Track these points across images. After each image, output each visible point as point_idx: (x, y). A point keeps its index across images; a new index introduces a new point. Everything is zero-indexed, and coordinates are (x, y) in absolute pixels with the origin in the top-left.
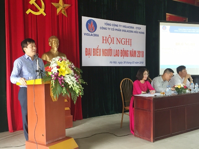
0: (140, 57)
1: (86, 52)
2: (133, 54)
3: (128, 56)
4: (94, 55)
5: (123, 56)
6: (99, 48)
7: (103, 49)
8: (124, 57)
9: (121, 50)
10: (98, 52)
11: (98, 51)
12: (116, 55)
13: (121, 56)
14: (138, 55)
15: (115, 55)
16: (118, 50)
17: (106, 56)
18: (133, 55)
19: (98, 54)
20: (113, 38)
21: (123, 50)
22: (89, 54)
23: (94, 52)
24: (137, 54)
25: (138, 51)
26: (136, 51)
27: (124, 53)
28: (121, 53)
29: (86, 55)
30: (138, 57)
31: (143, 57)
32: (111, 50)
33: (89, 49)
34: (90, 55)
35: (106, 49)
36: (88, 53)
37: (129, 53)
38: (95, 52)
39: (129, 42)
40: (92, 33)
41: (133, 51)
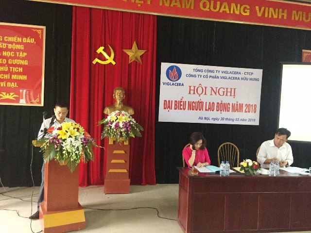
0: (249, 112)
2: (238, 108)
3: (228, 111)
4: (175, 109)
5: (221, 111)
6: (183, 100)
7: (189, 102)
9: (218, 103)
10: (181, 105)
12: (209, 109)
13: (217, 110)
14: (247, 110)
15: (207, 108)
16: (213, 103)
17: (193, 109)
18: (237, 110)
19: (182, 107)
20: (206, 88)
21: (222, 103)
22: (169, 107)
23: (175, 105)
24: (244, 108)
25: (246, 105)
26: (242, 104)
27: (223, 107)
28: (217, 107)
29: (165, 108)
30: (246, 112)
31: (255, 112)
32: (202, 102)
33: (169, 101)
35: (193, 102)
36: (168, 105)
37: (231, 107)
38: (177, 105)
39: (231, 92)
40: (174, 82)
41: (237, 104)
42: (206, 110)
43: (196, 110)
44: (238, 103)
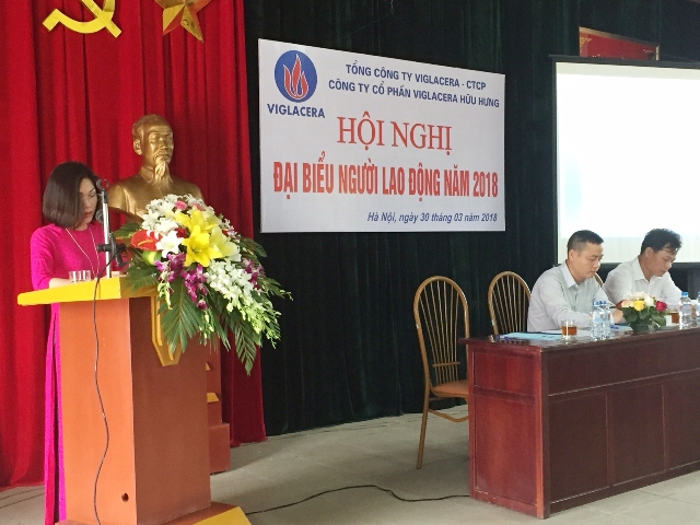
0: (483, 195)
1: (275, 176)
2: (457, 184)
3: (437, 193)
4: (306, 190)
5: (420, 193)
6: (324, 162)
7: (341, 167)
8: (424, 196)
9: (412, 171)
10: (321, 178)
11: (323, 172)
12: (392, 187)
13: (412, 192)
14: (478, 190)
15: (388, 187)
16: (401, 170)
17: (352, 191)
18: (456, 189)
19: (323, 184)
20: (380, 123)
21: (420, 171)
22: (288, 184)
23: (306, 177)
24: (472, 183)
25: (476, 174)
26: (467, 173)
27: (424, 182)
28: (410, 181)
29: (277, 189)
30: (476, 194)
31: (495, 195)
32: (373, 168)
33: (288, 165)
34: (291, 190)
35: (352, 167)
36: (285, 182)
37: (441, 180)
38: (311, 177)
39: (440, 138)
40: (299, 105)
41: (456, 172)
42: (385, 192)
43: (361, 191)
44: (459, 170)
